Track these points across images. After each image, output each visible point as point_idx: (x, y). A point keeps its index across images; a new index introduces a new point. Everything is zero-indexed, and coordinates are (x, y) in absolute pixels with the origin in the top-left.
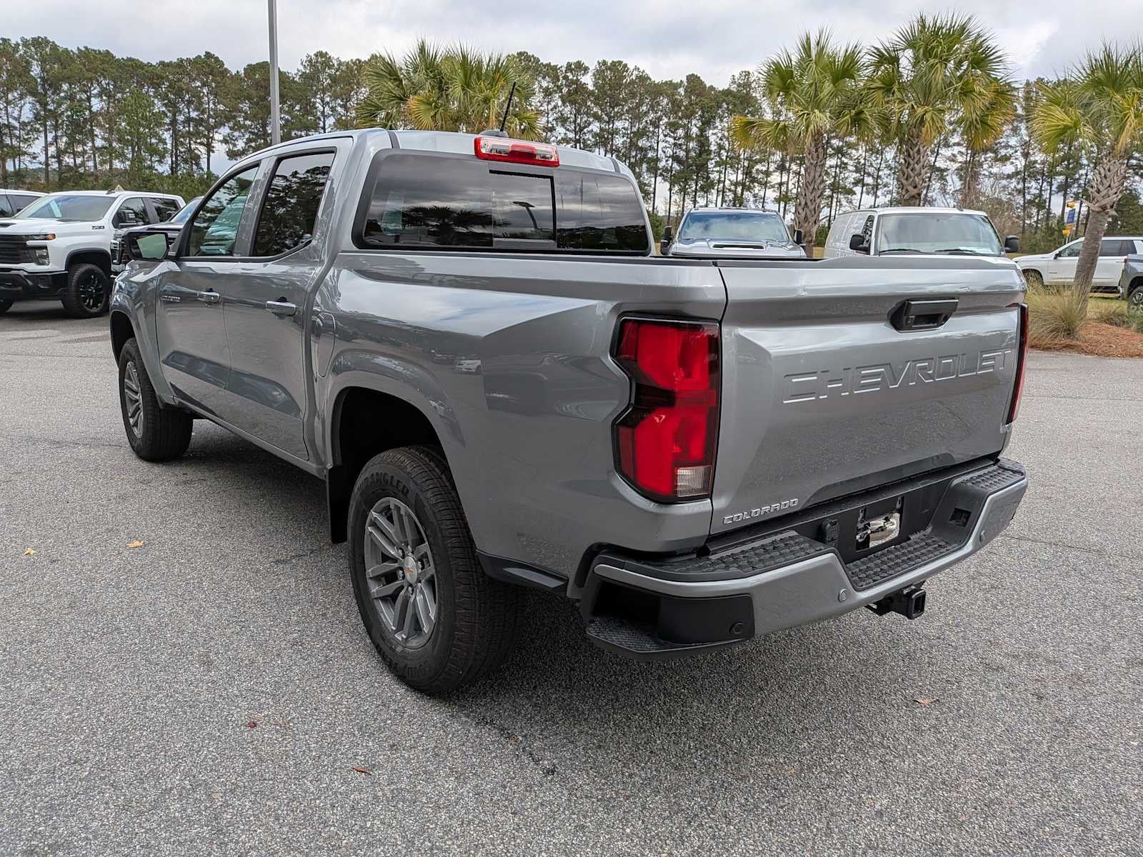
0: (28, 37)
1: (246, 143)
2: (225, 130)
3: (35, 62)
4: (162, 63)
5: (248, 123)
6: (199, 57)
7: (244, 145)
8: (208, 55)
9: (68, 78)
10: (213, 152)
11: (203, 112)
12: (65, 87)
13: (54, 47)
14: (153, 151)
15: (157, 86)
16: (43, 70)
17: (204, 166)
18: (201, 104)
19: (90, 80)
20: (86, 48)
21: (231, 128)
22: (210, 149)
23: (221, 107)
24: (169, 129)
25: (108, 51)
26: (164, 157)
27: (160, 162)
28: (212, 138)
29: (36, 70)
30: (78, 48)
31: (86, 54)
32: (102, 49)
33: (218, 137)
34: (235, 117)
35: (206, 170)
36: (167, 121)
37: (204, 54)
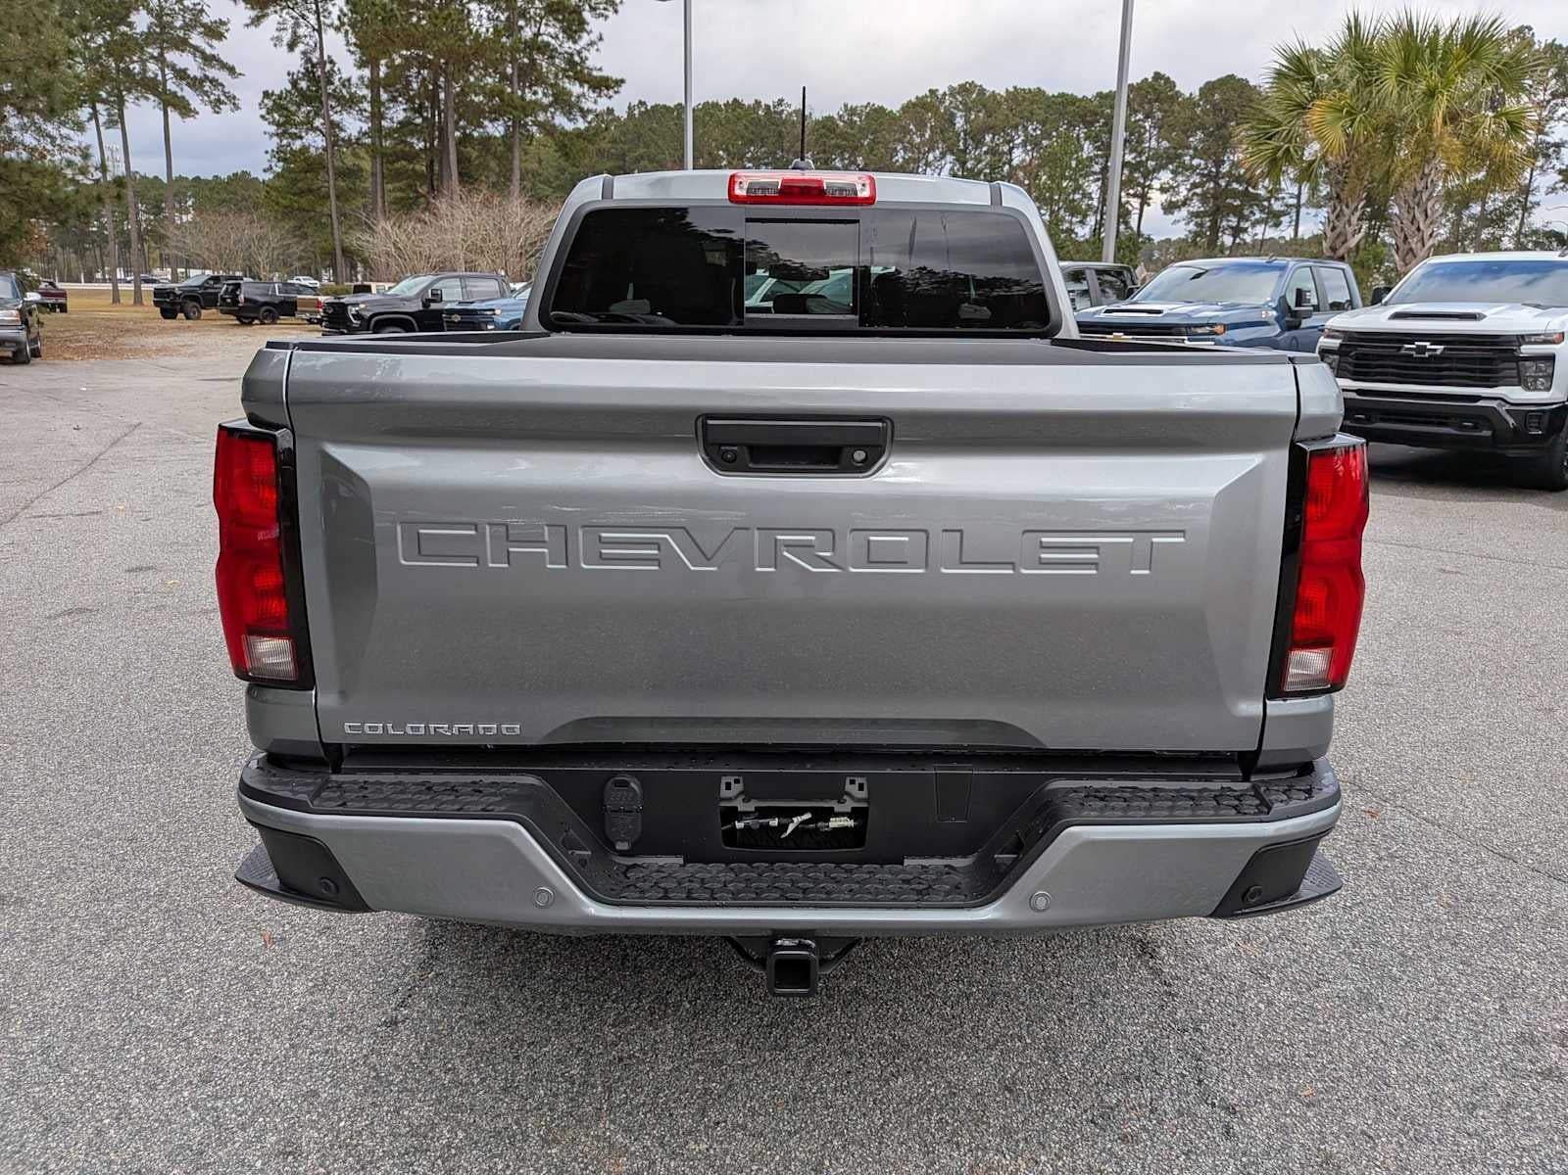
0: (955, 85)
1: (1189, 190)
2: (1165, 176)
3: (959, 114)
4: (1100, 95)
5: (1195, 162)
6: (1146, 79)
7: (1185, 192)
8: (1158, 76)
9: (992, 128)
10: (1149, 205)
11: (1140, 154)
12: (988, 138)
13: (982, 91)
14: (1074, 210)
15: (1089, 124)
16: (967, 121)
17: (1134, 224)
18: (1140, 142)
19: (1016, 127)
20: (1015, 88)
21: (1173, 172)
22: (1144, 200)
23: (1165, 144)
24: (1098, 180)
25: (1039, 89)
26: (1085, 216)
27: (1082, 222)
28: (1150, 187)
29: (959, 122)
30: (1007, 90)
31: (1016, 96)
32: (1033, 87)
33: (1156, 184)
34: (1179, 156)
35: (1135, 229)
36: (1097, 168)
37: (1152, 75)
